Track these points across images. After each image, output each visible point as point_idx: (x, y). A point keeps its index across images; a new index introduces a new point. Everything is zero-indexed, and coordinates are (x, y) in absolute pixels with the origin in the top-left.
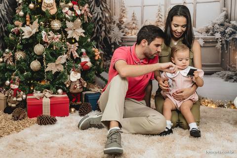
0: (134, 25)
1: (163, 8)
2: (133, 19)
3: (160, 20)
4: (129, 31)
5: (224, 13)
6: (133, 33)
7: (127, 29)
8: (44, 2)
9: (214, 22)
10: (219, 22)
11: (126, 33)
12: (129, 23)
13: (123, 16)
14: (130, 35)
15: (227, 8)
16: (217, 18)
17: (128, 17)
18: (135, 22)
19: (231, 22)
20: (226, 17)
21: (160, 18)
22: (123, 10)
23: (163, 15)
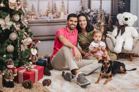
0: (33, 13)
1: (51, 2)
2: (32, 9)
3: (49, 9)
4: (30, 16)
5: (81, 6)
6: (32, 18)
7: (28, 15)
8: (10, 2)
9: (77, 11)
10: (79, 11)
11: (28, 18)
12: (29, 11)
13: (26, 7)
14: (30, 19)
15: (83, 4)
16: (79, 9)
17: (29, 7)
18: (34, 11)
19: (84, 11)
20: (82, 8)
21: (49, 8)
22: (26, 3)
23: (51, 7)
